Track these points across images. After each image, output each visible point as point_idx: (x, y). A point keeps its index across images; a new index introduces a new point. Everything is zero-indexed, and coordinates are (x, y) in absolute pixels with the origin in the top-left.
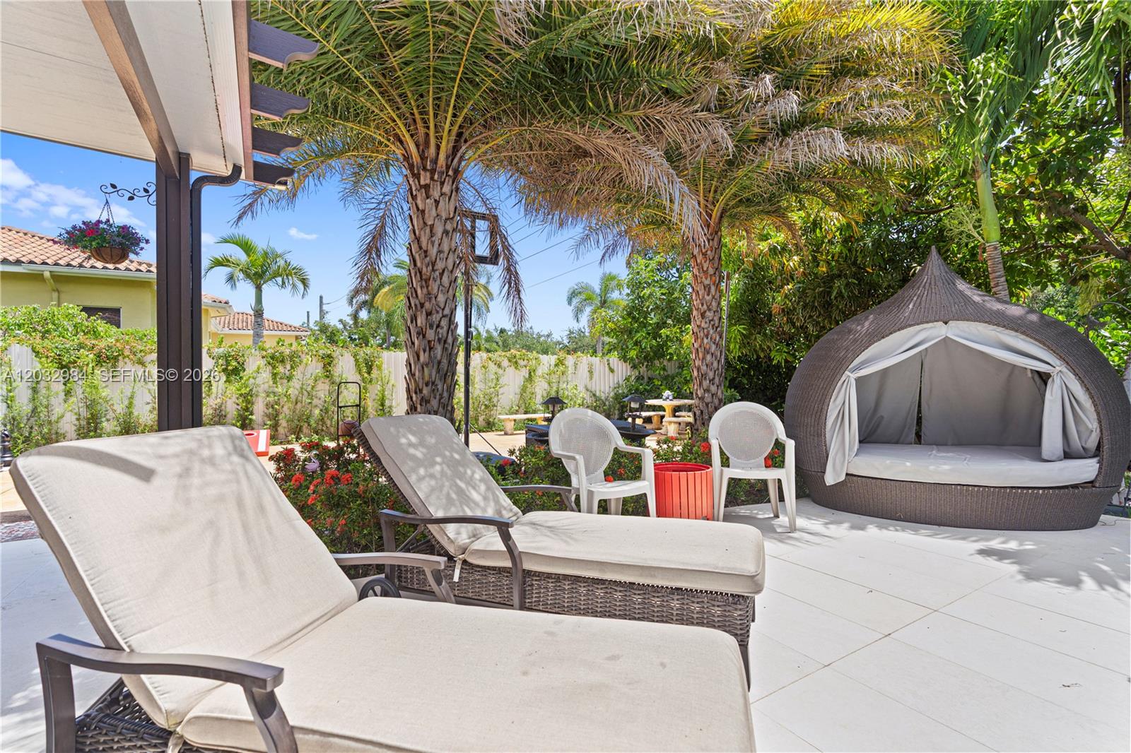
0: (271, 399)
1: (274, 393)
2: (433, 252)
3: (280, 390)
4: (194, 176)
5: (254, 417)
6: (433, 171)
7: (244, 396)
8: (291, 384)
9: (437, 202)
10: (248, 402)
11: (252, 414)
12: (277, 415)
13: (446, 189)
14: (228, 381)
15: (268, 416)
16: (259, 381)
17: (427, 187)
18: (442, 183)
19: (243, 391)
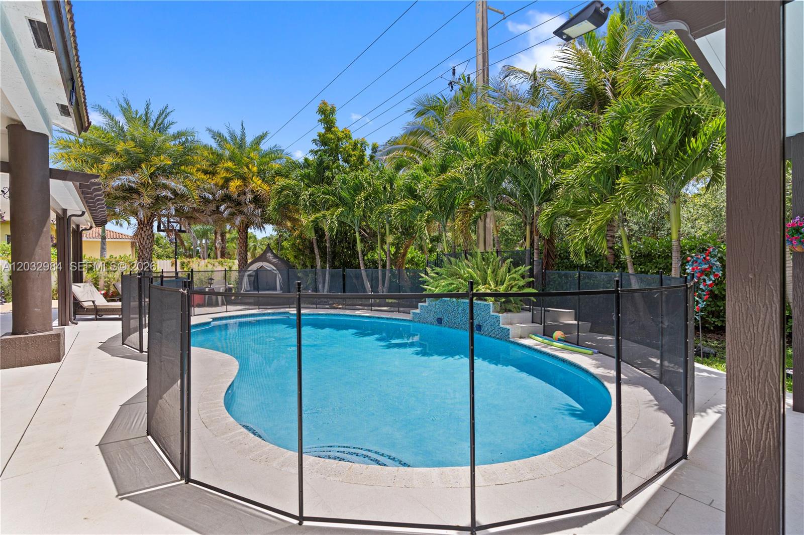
0: (107, 279)
1: (108, 278)
2: (144, 244)
3: (110, 276)
4: (81, 229)
5: (99, 287)
6: (144, 224)
7: (95, 279)
8: (116, 273)
9: (145, 232)
10: (96, 281)
11: (98, 285)
12: (109, 286)
13: (148, 228)
14: (88, 273)
15: (105, 286)
16: (101, 272)
17: (142, 228)
18: (146, 227)
19: (94, 277)
